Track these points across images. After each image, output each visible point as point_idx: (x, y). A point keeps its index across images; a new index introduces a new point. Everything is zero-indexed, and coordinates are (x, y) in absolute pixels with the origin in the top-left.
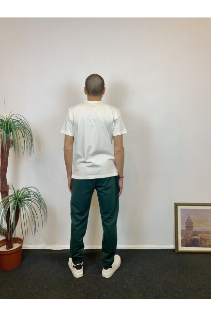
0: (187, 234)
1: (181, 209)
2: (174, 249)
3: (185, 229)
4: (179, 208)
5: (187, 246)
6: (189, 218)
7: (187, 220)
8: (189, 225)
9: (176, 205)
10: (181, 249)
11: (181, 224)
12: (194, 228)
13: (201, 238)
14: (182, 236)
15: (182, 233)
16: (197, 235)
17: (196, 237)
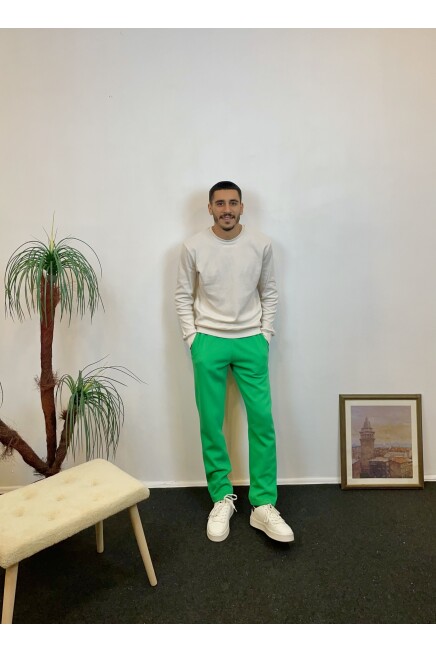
0: (362, 454)
1: (352, 407)
2: (340, 485)
3: (359, 444)
4: (349, 404)
5: (362, 476)
6: (366, 424)
7: (362, 426)
8: (367, 437)
9: (343, 399)
10: (352, 481)
11: (353, 435)
12: (375, 443)
13: (390, 461)
14: (353, 457)
15: (353, 451)
16: (382, 456)
17: (380, 459)
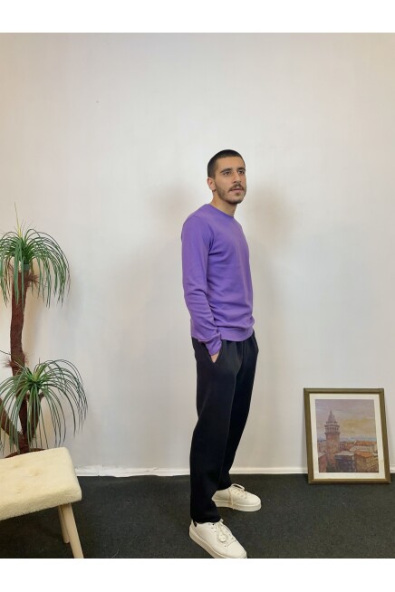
1: (316, 400)
2: (305, 476)
3: (324, 437)
4: (313, 397)
5: (328, 470)
6: (331, 417)
7: (327, 420)
8: (332, 431)
9: (307, 393)
10: (319, 476)
11: (317, 428)
12: (341, 436)
13: (355, 455)
14: (319, 450)
15: (319, 444)
16: (348, 450)
17: (345, 453)
